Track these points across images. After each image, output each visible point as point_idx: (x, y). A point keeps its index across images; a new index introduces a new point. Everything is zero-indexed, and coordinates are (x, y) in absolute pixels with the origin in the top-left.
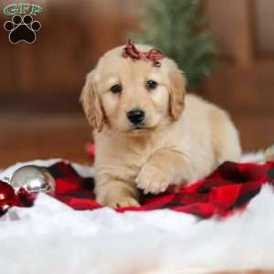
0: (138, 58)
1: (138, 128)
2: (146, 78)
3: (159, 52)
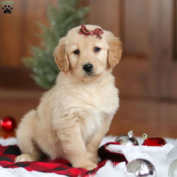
1: (89, 75)
2: (94, 46)
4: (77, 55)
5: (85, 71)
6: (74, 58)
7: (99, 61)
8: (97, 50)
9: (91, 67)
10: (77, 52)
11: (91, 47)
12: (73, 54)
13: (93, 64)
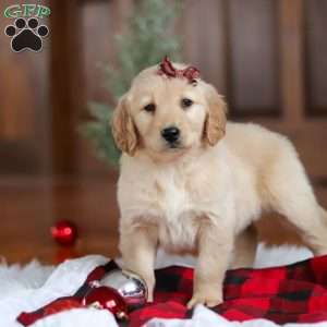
12: (144, 111)
13: (180, 128)
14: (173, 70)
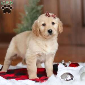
0: (50, 16)
3: (55, 15)
4: (44, 26)
5: (49, 33)
6: (42, 28)
7: (54, 28)
8: (53, 23)
9: (52, 31)
10: (44, 25)
11: (51, 22)
12: (42, 26)
14: (49, 15)
